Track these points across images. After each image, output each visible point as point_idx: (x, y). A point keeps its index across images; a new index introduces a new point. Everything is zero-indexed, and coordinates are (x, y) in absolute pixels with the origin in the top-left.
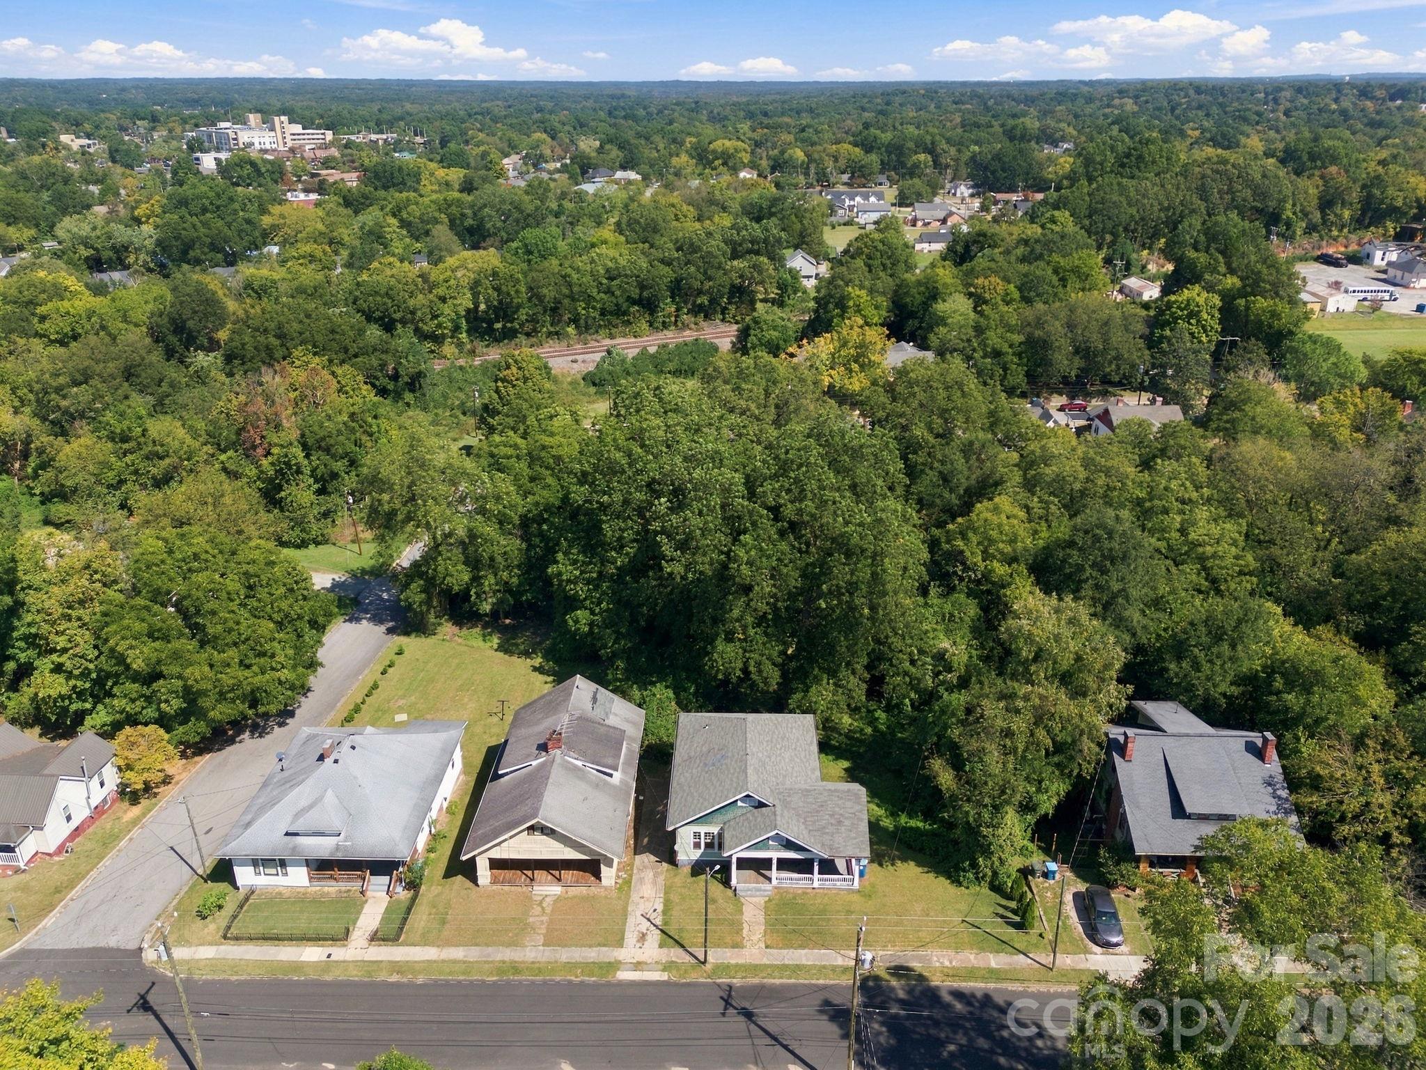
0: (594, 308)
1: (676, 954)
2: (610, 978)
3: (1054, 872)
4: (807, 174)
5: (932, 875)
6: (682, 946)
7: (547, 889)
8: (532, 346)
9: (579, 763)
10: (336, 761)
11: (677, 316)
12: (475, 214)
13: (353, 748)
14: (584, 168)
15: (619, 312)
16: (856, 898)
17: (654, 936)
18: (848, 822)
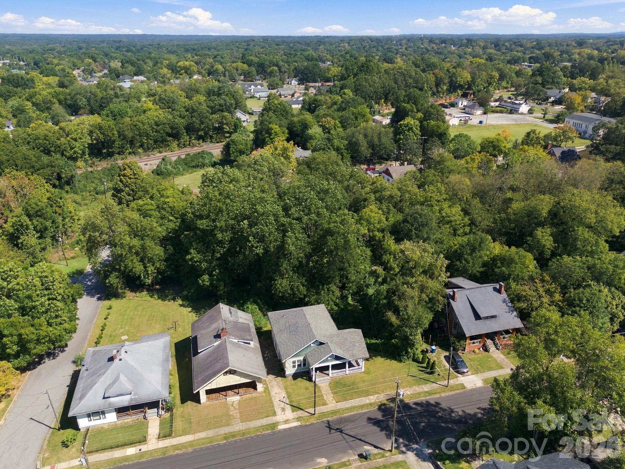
0: (151, 139)
1: (300, 413)
2: (276, 430)
3: (435, 350)
4: (225, 76)
5: (388, 360)
6: (302, 409)
7: (233, 399)
8: (123, 159)
9: (236, 341)
10: (120, 360)
11: (189, 141)
12: (72, 98)
13: (126, 352)
14: (117, 75)
15: (163, 141)
16: (363, 375)
17: (288, 408)
18: (357, 344)
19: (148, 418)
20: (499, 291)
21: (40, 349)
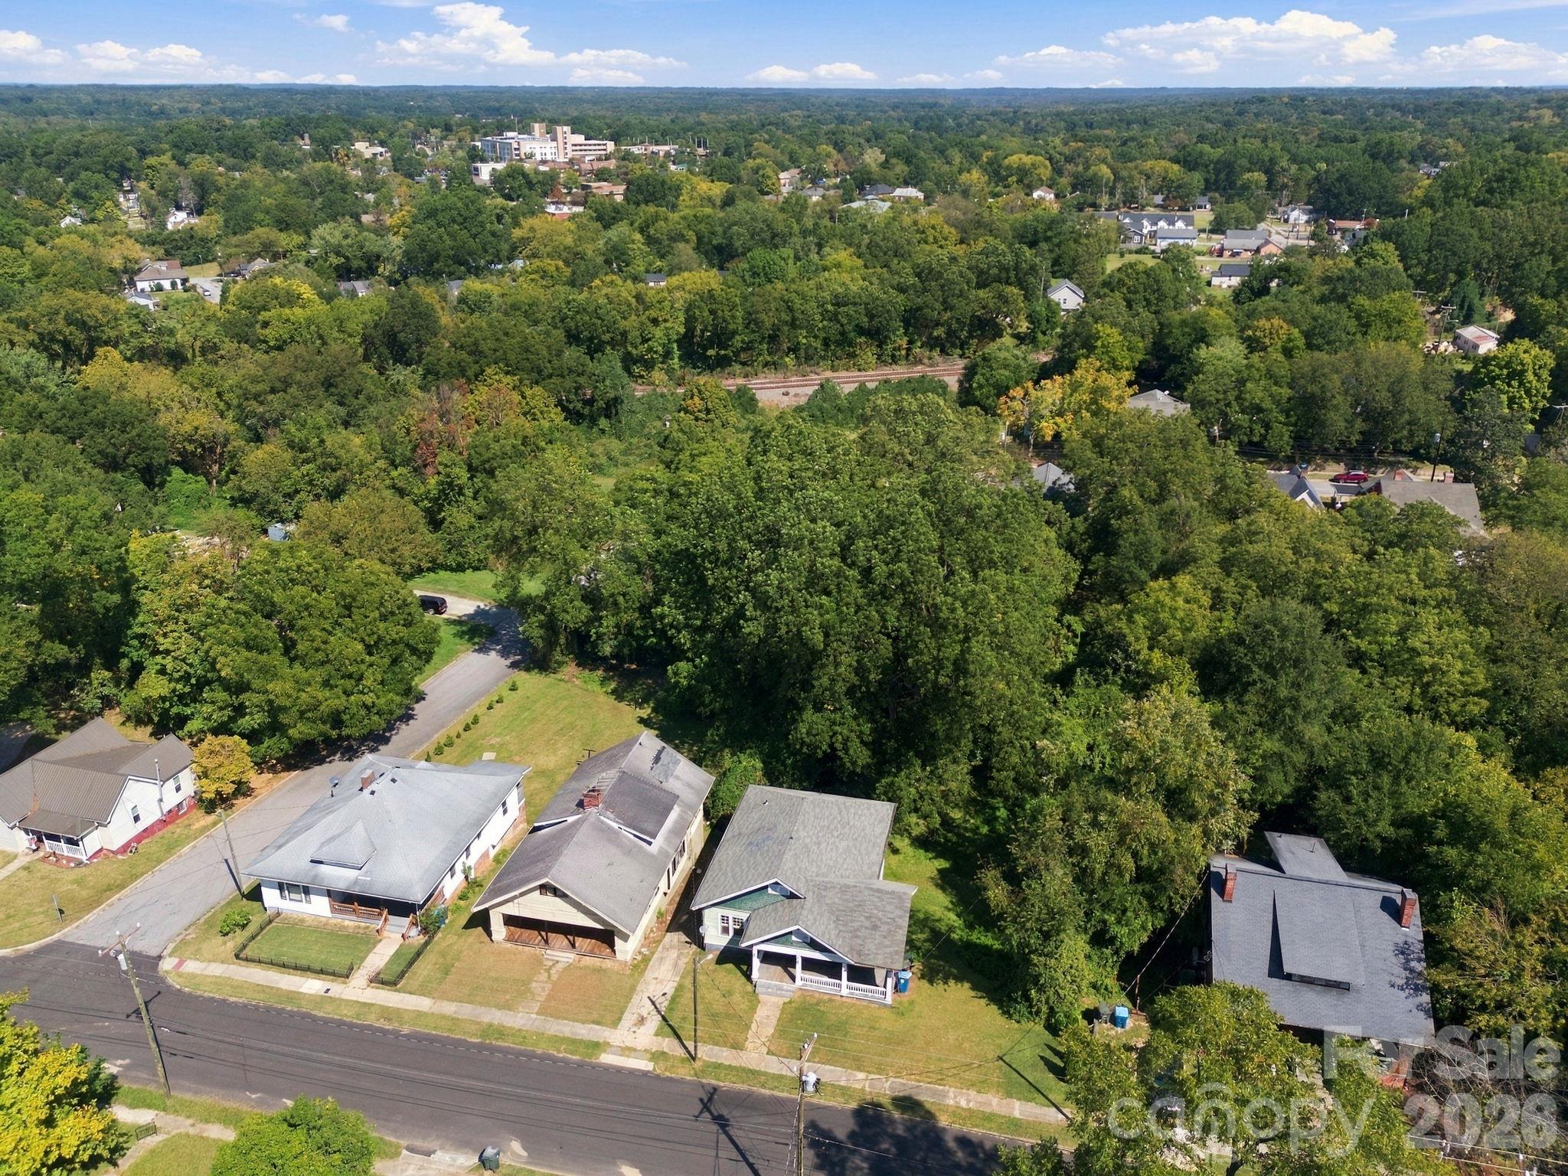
0: (816, 337)
1: (669, 1044)
2: (592, 1060)
3: (1124, 1020)
4: (1112, 194)
5: (983, 1001)
6: (678, 1037)
7: (561, 955)
9: (615, 826)
10: (373, 793)
11: (908, 350)
13: (393, 780)
14: (863, 183)
15: (844, 341)
16: (886, 1013)
17: (655, 1021)
18: (884, 928)
19: (385, 934)
20: (1394, 910)
21: (300, 731)
